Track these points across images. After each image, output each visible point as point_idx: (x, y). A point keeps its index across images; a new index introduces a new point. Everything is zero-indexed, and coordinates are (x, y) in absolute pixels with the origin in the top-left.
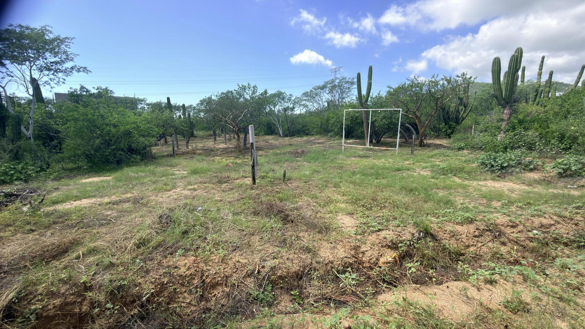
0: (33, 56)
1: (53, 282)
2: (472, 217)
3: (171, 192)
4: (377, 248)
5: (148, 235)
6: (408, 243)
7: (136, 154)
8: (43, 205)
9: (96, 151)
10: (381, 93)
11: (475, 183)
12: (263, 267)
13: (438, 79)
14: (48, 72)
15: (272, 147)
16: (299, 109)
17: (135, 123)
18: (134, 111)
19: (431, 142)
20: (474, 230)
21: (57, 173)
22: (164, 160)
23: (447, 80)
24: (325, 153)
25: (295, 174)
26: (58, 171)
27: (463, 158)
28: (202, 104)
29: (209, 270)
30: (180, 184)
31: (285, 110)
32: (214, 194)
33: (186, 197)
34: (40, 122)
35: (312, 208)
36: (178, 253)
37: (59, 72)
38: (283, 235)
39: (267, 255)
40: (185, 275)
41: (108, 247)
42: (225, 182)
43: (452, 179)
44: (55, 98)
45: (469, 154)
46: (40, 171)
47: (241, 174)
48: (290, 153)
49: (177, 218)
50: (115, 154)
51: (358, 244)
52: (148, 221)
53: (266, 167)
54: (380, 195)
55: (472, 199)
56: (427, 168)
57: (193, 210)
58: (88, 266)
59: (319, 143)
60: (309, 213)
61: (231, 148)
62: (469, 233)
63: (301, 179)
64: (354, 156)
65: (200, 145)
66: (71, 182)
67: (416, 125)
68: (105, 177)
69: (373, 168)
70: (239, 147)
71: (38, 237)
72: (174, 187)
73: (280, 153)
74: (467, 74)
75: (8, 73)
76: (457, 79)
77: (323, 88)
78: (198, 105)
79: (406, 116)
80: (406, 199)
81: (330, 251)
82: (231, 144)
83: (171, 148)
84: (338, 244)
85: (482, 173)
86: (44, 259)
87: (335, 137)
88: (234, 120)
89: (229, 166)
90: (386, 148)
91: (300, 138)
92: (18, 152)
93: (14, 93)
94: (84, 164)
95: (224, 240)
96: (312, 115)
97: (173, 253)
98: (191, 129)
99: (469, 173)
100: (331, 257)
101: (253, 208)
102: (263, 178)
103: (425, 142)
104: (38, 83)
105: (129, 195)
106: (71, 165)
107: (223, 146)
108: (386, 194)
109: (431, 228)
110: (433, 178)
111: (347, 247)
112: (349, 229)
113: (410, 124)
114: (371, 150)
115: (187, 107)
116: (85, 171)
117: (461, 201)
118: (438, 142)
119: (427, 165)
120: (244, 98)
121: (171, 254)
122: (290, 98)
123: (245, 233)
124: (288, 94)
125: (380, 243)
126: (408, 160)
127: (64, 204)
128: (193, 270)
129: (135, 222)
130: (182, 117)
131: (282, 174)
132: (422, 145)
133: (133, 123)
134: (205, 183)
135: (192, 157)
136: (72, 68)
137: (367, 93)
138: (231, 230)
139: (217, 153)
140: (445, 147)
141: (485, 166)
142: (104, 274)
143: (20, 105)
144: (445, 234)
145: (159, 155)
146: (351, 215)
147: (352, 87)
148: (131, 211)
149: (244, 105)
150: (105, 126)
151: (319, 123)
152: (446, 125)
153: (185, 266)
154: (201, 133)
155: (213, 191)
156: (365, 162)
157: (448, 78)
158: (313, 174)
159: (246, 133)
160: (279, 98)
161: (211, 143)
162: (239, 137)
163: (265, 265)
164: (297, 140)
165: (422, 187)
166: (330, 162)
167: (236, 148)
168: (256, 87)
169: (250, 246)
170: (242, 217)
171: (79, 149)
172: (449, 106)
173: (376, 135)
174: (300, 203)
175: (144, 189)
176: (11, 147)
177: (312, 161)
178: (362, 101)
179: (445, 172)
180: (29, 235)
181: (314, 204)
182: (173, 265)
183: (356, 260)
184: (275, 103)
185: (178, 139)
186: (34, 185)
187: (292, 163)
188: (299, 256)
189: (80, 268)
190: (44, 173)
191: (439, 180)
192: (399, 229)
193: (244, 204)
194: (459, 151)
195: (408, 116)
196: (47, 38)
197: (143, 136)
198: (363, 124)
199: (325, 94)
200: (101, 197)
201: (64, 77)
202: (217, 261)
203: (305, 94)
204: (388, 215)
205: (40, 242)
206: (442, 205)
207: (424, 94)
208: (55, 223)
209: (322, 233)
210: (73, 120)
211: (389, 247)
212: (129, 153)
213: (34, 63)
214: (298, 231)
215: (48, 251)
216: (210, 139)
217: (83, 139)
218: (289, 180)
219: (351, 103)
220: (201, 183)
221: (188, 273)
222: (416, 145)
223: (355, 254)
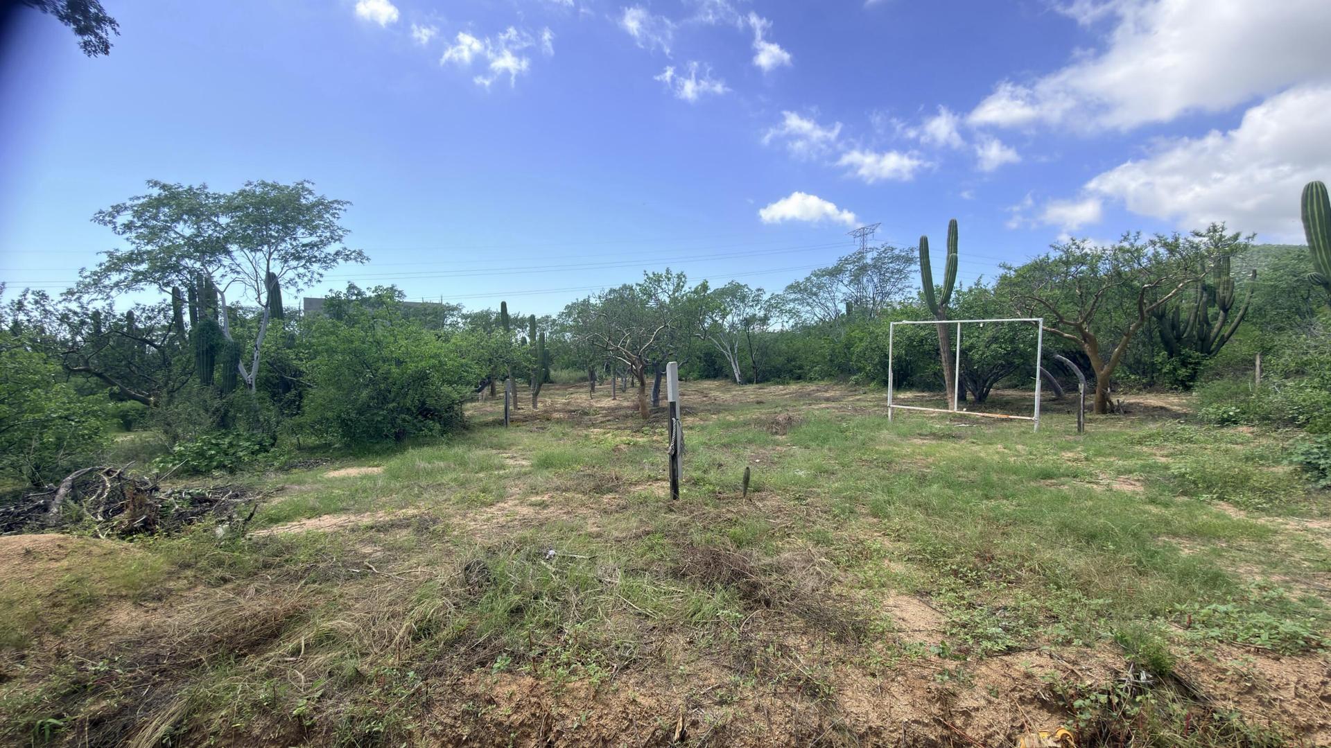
0: (276, 235)
1: (241, 709)
2: (1306, 634)
3: (494, 509)
4: (1007, 705)
5: (438, 611)
6: (1103, 699)
7: (433, 420)
8: (254, 523)
9: (360, 413)
10: (983, 282)
11: (1292, 524)
12: (695, 724)
13: (1139, 244)
14: (297, 262)
15: (718, 408)
16: (780, 320)
17: (436, 356)
18: (437, 331)
19: (1131, 399)
20: (1320, 679)
21: (286, 457)
22: (486, 433)
23: (1165, 245)
24: (844, 425)
25: (772, 477)
26: (289, 452)
27: (1238, 447)
28: (569, 315)
29: (563, 717)
30: (515, 490)
31: (748, 322)
32: (585, 518)
33: (525, 523)
34: (272, 354)
35: (818, 569)
36: (496, 665)
37: (314, 262)
38: (745, 637)
39: (705, 690)
40: (508, 723)
41: (358, 631)
42: (610, 490)
43: (1214, 510)
44: (302, 308)
45: (1257, 436)
46: (258, 452)
47: (647, 472)
48: (759, 422)
49: (502, 574)
50: (394, 419)
51: (949, 686)
52: (443, 575)
53: (703, 457)
54: (1003, 547)
55: (1295, 574)
56: (1131, 472)
57: (538, 555)
58: (312, 676)
59: (827, 400)
60: (811, 584)
61: (625, 408)
62: (1305, 686)
63: (786, 490)
64: (920, 435)
65: (561, 401)
66: (308, 476)
67: (1084, 356)
68: (370, 467)
69: (974, 468)
70: (644, 407)
71: (231, 596)
72: (501, 498)
73: (735, 423)
74: (1223, 229)
75: (233, 267)
76: (1197, 240)
77: (835, 273)
78: (560, 316)
79: (1053, 334)
80: (1079, 563)
81: (873, 699)
82: (626, 399)
83: (502, 407)
84: (893, 680)
85: (1309, 493)
86: (234, 648)
87: (868, 384)
88: (633, 348)
89: (619, 450)
90: (1004, 417)
91: (781, 387)
92: (226, 414)
93: (237, 302)
94: (335, 438)
95: (602, 638)
96: (809, 334)
97: (487, 662)
98: (545, 366)
99: (1267, 492)
100: (873, 716)
101: (672, 560)
102: (696, 483)
103: (1114, 400)
104: (277, 283)
105: (411, 511)
106: (312, 440)
107: (608, 403)
108: (1018, 542)
109: (1174, 658)
110: (1153, 501)
111: (918, 693)
112: (920, 638)
113: (1067, 354)
114: (962, 418)
115: (540, 321)
116: (336, 454)
117: (1258, 578)
118: (1152, 400)
119: (1129, 463)
120: (657, 300)
121: (483, 664)
122: (759, 295)
123: (650, 624)
124: (754, 289)
125: (1014, 690)
126: (1070, 449)
127: (289, 525)
128: (528, 714)
129: (416, 577)
130: (528, 340)
131: (742, 476)
132: (1105, 408)
133: (433, 358)
134: (567, 490)
135: (543, 429)
136: (337, 253)
137: (946, 282)
138: (619, 613)
139: (596, 419)
140: (1176, 416)
141: (1316, 472)
142: (340, 700)
143: (244, 323)
144: (1221, 680)
145: (477, 421)
146: (922, 596)
147: (908, 269)
148: (411, 549)
149: (657, 315)
150: (380, 363)
151: (827, 352)
152: (1171, 355)
153: (510, 699)
154: (564, 374)
155: (583, 511)
156: (950, 450)
157: (1170, 240)
158: (816, 476)
159: (660, 373)
160: (734, 296)
161: (584, 396)
162: (643, 384)
163: (699, 718)
164: (774, 391)
165: (1124, 529)
166: (859, 449)
167: (637, 408)
168: (684, 276)
169: (663, 661)
170: (645, 582)
171: (331, 409)
172: (1178, 308)
173: (975, 382)
174: (786, 555)
175: (441, 498)
176: (217, 403)
177: (813, 445)
178: (935, 301)
179: (1190, 486)
180: (217, 590)
181: (823, 559)
182: (485, 693)
183: (945, 733)
184: (725, 309)
185: (518, 385)
186: (243, 479)
187: (763, 447)
188: (787, 703)
189: (296, 678)
190: (264, 455)
191: (1173, 510)
192: (1070, 653)
193: (651, 548)
194: (1222, 427)
195: (1061, 335)
196: (304, 201)
197: (450, 383)
198: (938, 354)
199: (841, 286)
200: (359, 512)
201: (321, 271)
202: (582, 694)
203: (794, 288)
204: (1031, 606)
205: (235, 608)
206: (1196, 587)
207: (1101, 281)
208: (267, 566)
209: (846, 642)
210: (327, 351)
211: (1044, 705)
212: (420, 417)
213: (276, 247)
214: (782, 629)
215: (243, 630)
216: (581, 387)
217: (339, 389)
218: (757, 490)
219: (906, 307)
220: (557, 489)
221: (517, 718)
222: (1090, 409)
223: (943, 716)
